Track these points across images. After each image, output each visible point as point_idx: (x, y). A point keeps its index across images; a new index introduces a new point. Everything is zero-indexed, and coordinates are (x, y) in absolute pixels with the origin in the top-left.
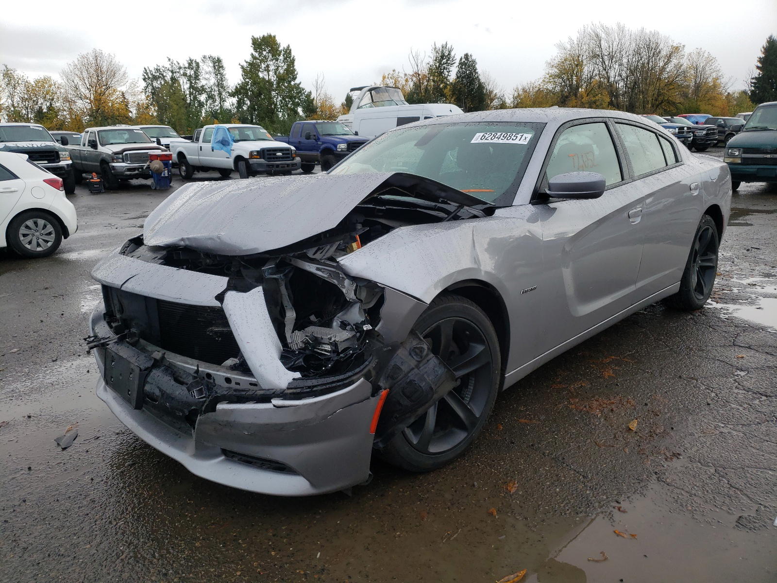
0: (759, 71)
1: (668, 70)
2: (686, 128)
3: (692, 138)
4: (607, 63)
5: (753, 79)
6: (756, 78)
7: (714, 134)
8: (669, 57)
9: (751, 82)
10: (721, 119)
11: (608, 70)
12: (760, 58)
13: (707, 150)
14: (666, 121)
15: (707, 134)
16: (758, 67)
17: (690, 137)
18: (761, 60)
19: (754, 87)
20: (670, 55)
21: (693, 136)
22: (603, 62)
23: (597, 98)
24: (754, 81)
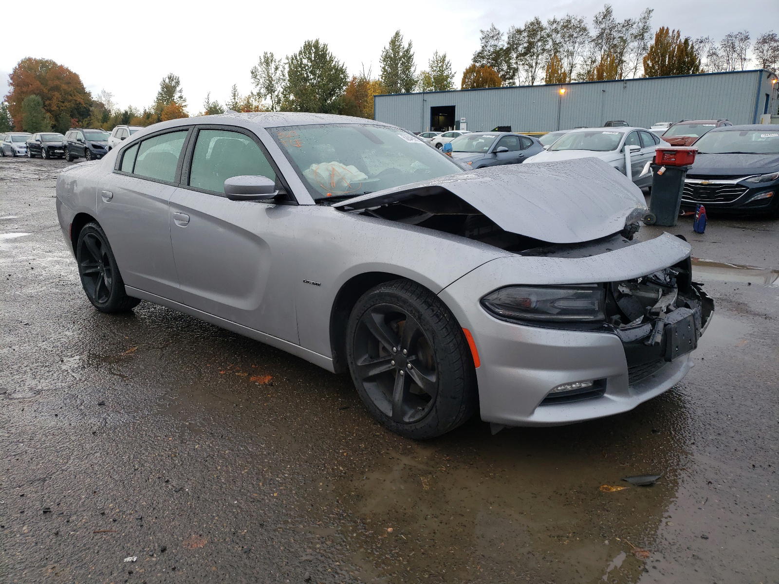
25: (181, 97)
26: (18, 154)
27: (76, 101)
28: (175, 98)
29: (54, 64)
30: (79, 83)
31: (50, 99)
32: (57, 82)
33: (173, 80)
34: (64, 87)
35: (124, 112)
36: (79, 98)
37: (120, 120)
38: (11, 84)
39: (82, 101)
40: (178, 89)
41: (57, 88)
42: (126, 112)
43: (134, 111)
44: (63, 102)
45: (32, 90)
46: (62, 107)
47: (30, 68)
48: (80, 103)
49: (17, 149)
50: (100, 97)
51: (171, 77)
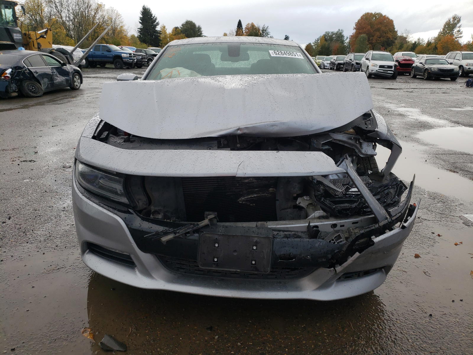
0: (140, 25)
1: (97, 18)
2: (132, 54)
3: (136, 60)
4: (59, 8)
5: (138, 29)
6: (140, 29)
7: (145, 58)
8: (97, 10)
9: (138, 31)
10: (143, 50)
11: (60, 13)
12: (140, 18)
13: (142, 67)
14: (120, 49)
15: (142, 58)
16: (140, 23)
17: (135, 60)
18: (141, 19)
19: (140, 33)
20: (97, 8)
21: (137, 59)
22: (56, 7)
23: (57, 30)
24: (139, 30)
25: (459, 31)
26: (326, 68)
27: (387, 36)
28: (454, 32)
29: (381, 15)
30: (393, 26)
31: (373, 36)
32: (379, 26)
33: (456, 20)
34: (383, 28)
35: (414, 42)
36: (390, 35)
37: (410, 47)
38: (355, 28)
39: (391, 36)
40: (458, 25)
41: (378, 30)
42: (415, 42)
43: (421, 42)
44: (380, 38)
45: (365, 32)
46: (379, 40)
47: (366, 18)
48: (389, 38)
49: (326, 65)
50: (403, 34)
51: (455, 17)
